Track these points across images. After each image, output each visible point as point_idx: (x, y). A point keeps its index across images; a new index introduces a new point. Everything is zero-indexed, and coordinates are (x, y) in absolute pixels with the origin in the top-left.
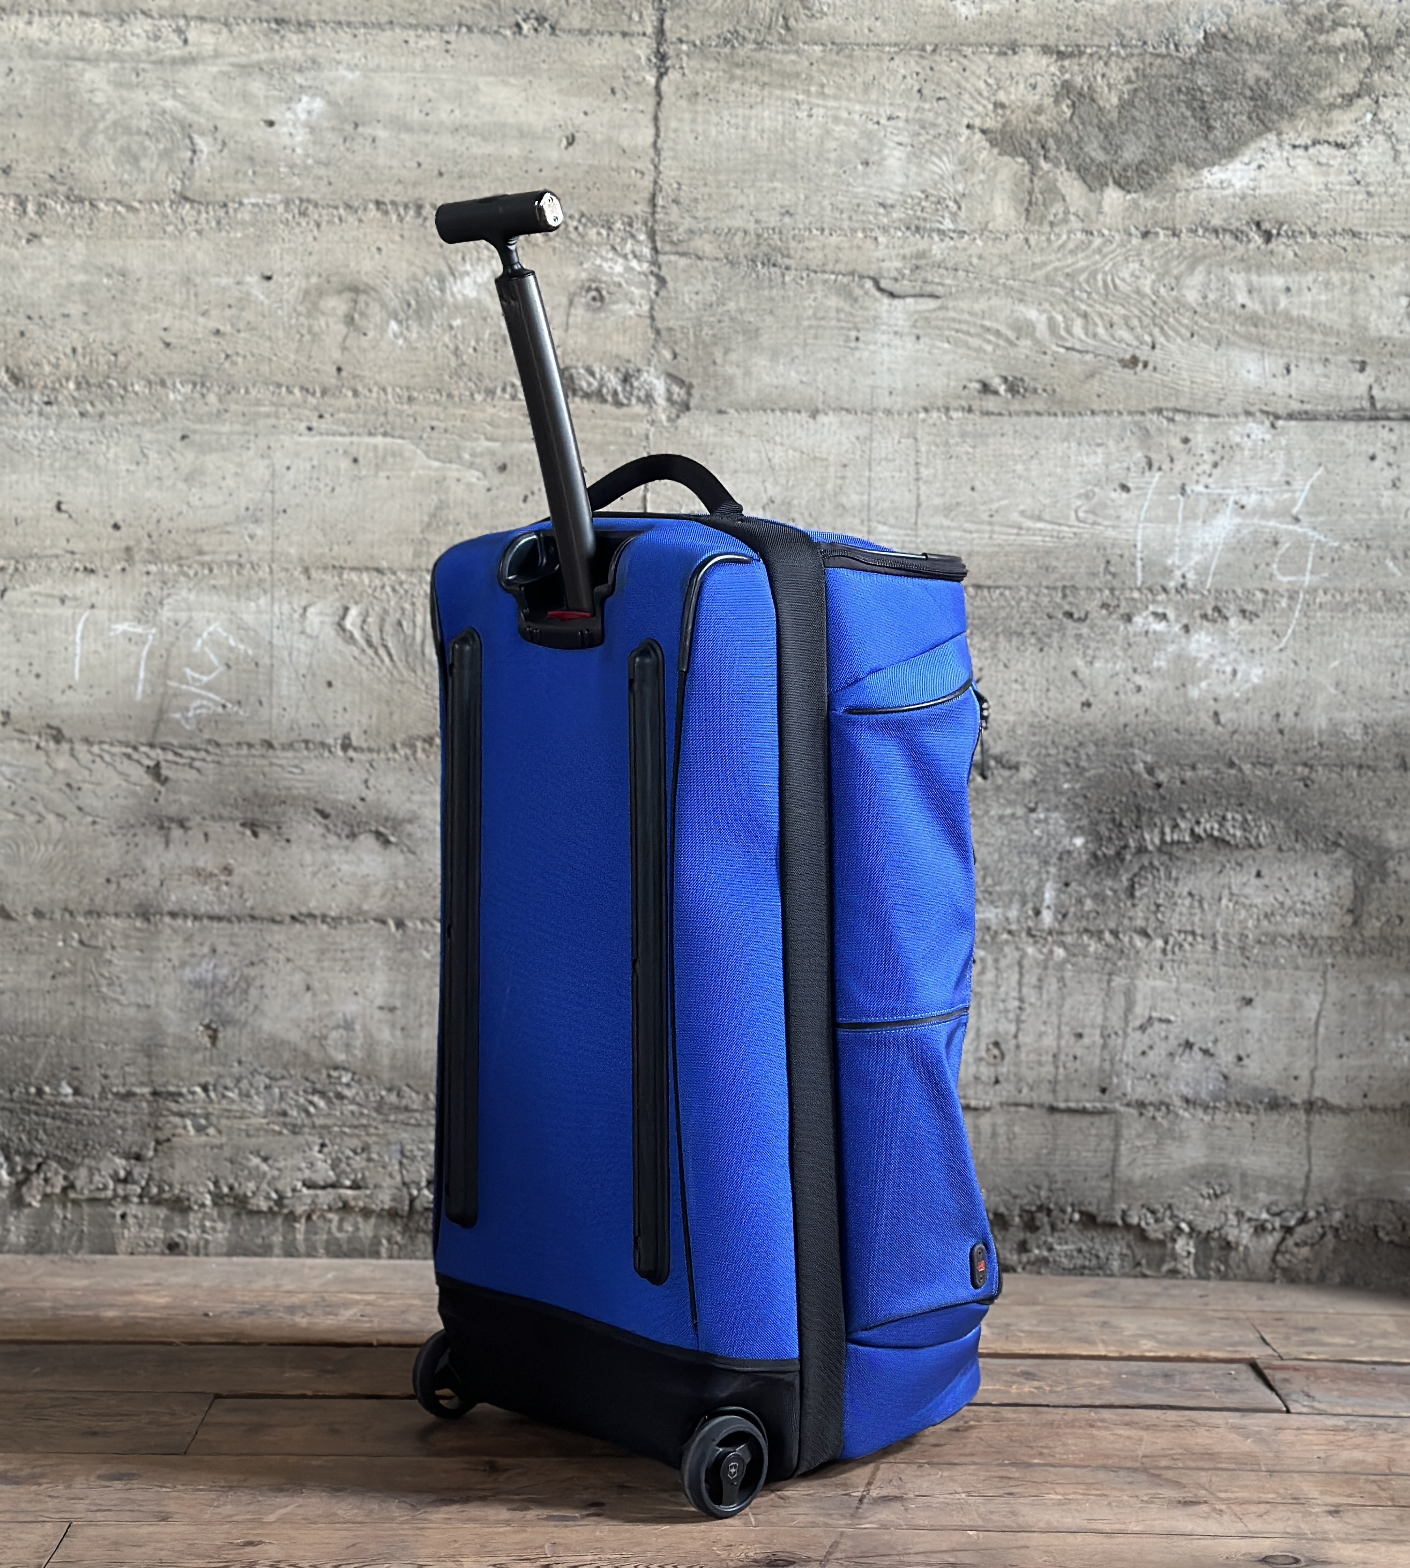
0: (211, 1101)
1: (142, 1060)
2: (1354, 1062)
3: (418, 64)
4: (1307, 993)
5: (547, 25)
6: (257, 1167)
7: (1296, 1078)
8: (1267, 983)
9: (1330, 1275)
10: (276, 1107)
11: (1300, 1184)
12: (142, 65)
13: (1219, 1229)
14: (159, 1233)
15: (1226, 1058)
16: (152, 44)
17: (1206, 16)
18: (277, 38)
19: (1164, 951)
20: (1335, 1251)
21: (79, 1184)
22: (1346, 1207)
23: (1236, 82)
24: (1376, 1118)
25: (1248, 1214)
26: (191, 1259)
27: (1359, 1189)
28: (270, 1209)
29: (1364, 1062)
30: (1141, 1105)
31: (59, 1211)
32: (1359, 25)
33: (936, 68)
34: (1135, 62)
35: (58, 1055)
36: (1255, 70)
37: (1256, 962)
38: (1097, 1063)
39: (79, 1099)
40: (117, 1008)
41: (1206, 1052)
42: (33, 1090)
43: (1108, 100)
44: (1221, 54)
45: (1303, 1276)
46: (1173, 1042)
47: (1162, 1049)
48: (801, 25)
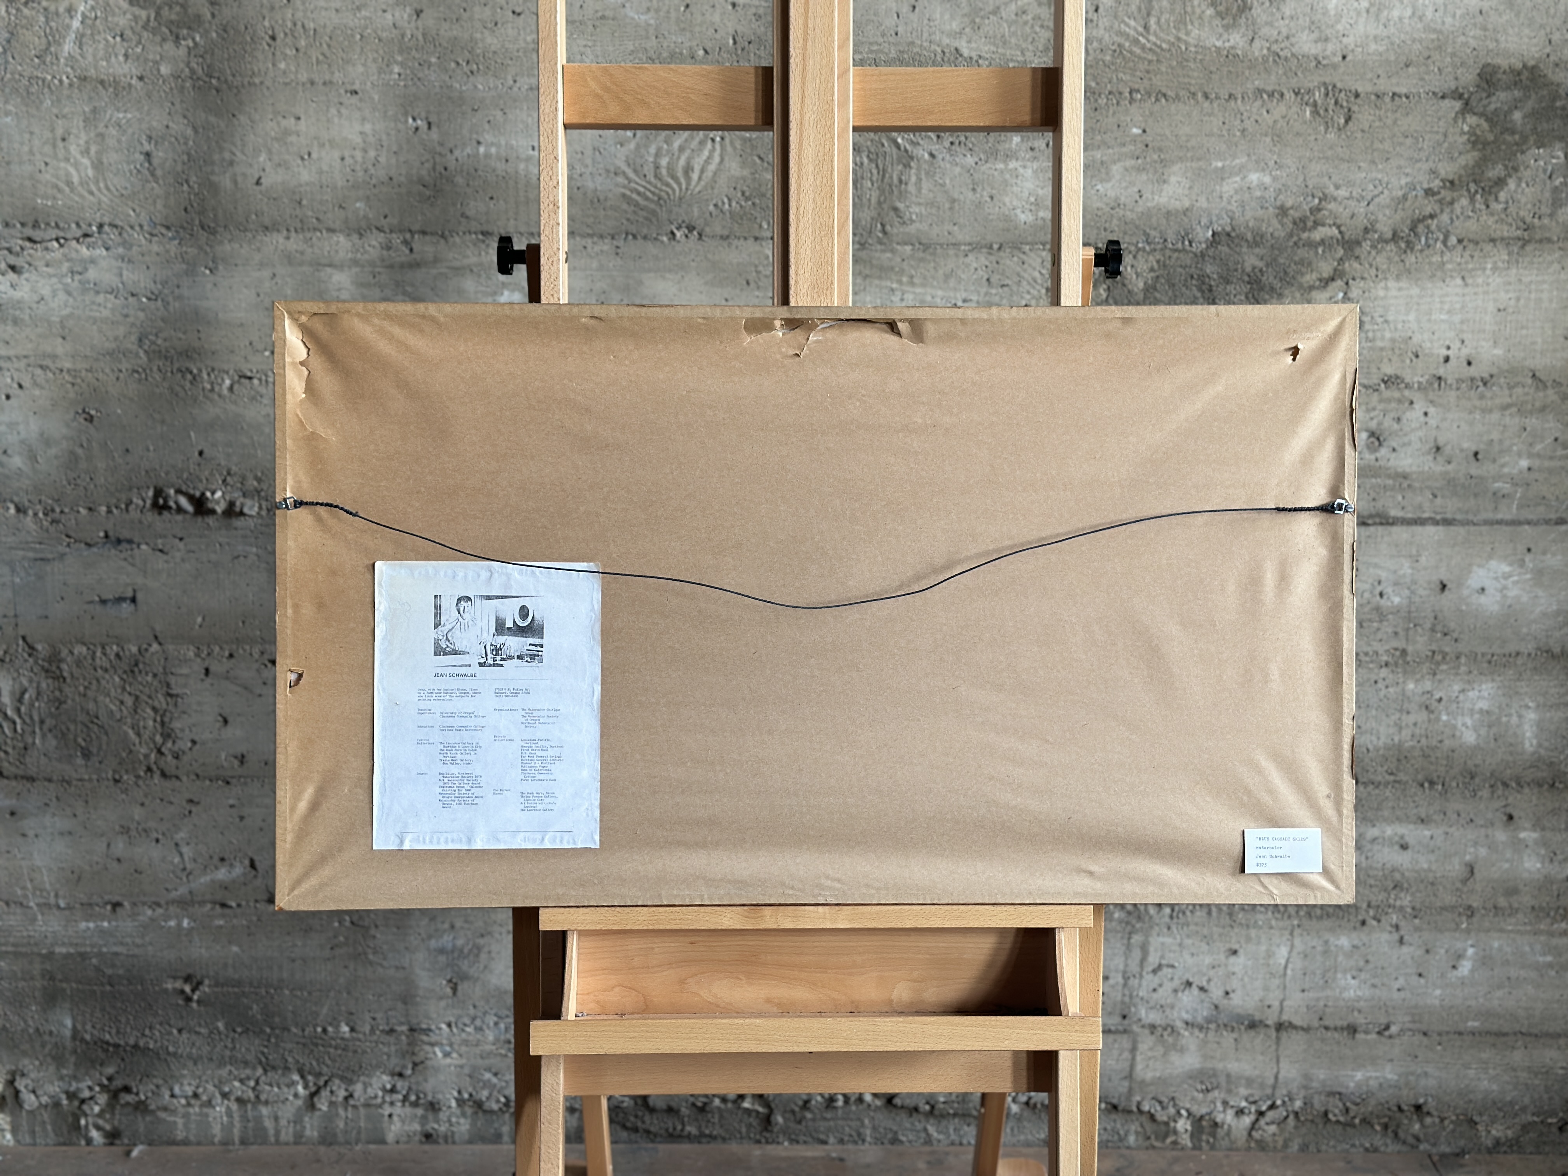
0: (454, 1034)
1: (400, 1005)
2: (1311, 994)
3: (595, 265)
4: (1278, 946)
5: (695, 233)
6: (489, 1081)
7: (1269, 1007)
8: (1248, 939)
9: (1290, 1144)
10: (502, 1037)
11: (1271, 1081)
12: (377, 270)
13: (1208, 1114)
14: (417, 1127)
15: (1217, 993)
16: (385, 253)
17: (1214, 219)
18: (483, 246)
19: (1171, 917)
20: (1296, 1127)
21: (356, 1095)
22: (1305, 1098)
23: (1236, 270)
24: (1329, 1034)
25: (1232, 1103)
26: (442, 1147)
27: (1315, 1084)
28: (500, 1109)
29: (1321, 994)
30: (1153, 1027)
31: (341, 1112)
32: (1334, 224)
33: (1002, 262)
34: (1158, 256)
35: (338, 1004)
36: (1251, 260)
37: (1241, 924)
38: (1119, 998)
39: (354, 1035)
40: (380, 970)
41: (1202, 989)
42: (319, 1029)
43: (1136, 285)
44: (1224, 249)
45: (1271, 1145)
46: (1176, 983)
47: (1168, 986)
48: (895, 231)
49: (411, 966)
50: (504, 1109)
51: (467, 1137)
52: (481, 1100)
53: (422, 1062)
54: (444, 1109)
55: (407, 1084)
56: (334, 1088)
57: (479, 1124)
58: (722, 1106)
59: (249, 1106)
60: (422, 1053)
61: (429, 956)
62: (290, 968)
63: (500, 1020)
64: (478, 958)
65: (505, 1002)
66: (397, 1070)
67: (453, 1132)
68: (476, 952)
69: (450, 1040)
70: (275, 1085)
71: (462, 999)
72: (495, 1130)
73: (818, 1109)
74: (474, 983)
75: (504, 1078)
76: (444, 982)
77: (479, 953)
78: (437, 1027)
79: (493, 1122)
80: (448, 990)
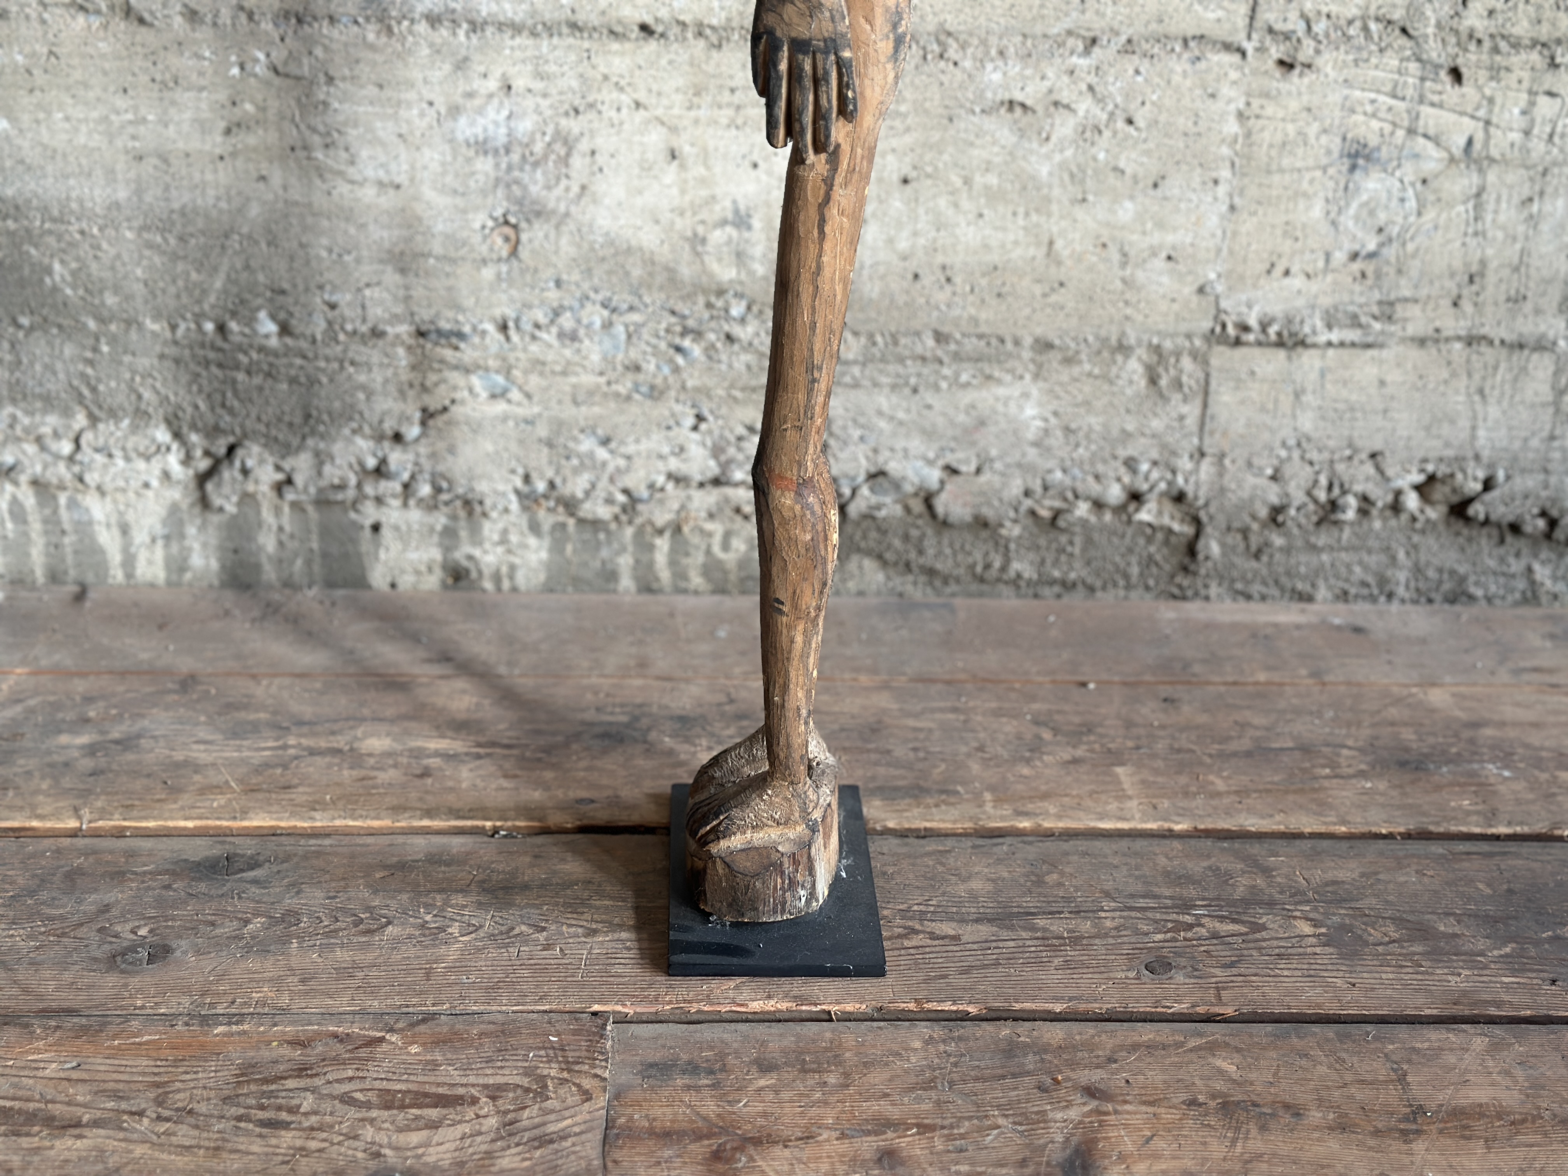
0: (514, 349)
1: (391, 277)
6: (592, 454)
10: (620, 356)
14: (434, 554)
21: (299, 479)
28: (616, 518)
31: (268, 516)
35: (247, 267)
39: (289, 341)
40: (343, 188)
42: (209, 327)
49: (412, 180)
50: (624, 518)
51: (542, 577)
52: (573, 497)
53: (445, 409)
54: (494, 514)
55: (411, 457)
56: (250, 463)
57: (569, 548)
58: (1093, 519)
59: (63, 499)
60: (442, 389)
61: (455, 158)
62: (132, 175)
63: (615, 317)
64: (567, 165)
65: (627, 274)
66: (389, 426)
67: (513, 568)
68: (563, 152)
69: (504, 360)
70: (118, 453)
71: (531, 264)
72: (604, 563)
73: (1299, 526)
74: (558, 227)
75: (623, 450)
76: (490, 223)
77: (568, 155)
78: (474, 329)
79: (598, 545)
80: (499, 241)
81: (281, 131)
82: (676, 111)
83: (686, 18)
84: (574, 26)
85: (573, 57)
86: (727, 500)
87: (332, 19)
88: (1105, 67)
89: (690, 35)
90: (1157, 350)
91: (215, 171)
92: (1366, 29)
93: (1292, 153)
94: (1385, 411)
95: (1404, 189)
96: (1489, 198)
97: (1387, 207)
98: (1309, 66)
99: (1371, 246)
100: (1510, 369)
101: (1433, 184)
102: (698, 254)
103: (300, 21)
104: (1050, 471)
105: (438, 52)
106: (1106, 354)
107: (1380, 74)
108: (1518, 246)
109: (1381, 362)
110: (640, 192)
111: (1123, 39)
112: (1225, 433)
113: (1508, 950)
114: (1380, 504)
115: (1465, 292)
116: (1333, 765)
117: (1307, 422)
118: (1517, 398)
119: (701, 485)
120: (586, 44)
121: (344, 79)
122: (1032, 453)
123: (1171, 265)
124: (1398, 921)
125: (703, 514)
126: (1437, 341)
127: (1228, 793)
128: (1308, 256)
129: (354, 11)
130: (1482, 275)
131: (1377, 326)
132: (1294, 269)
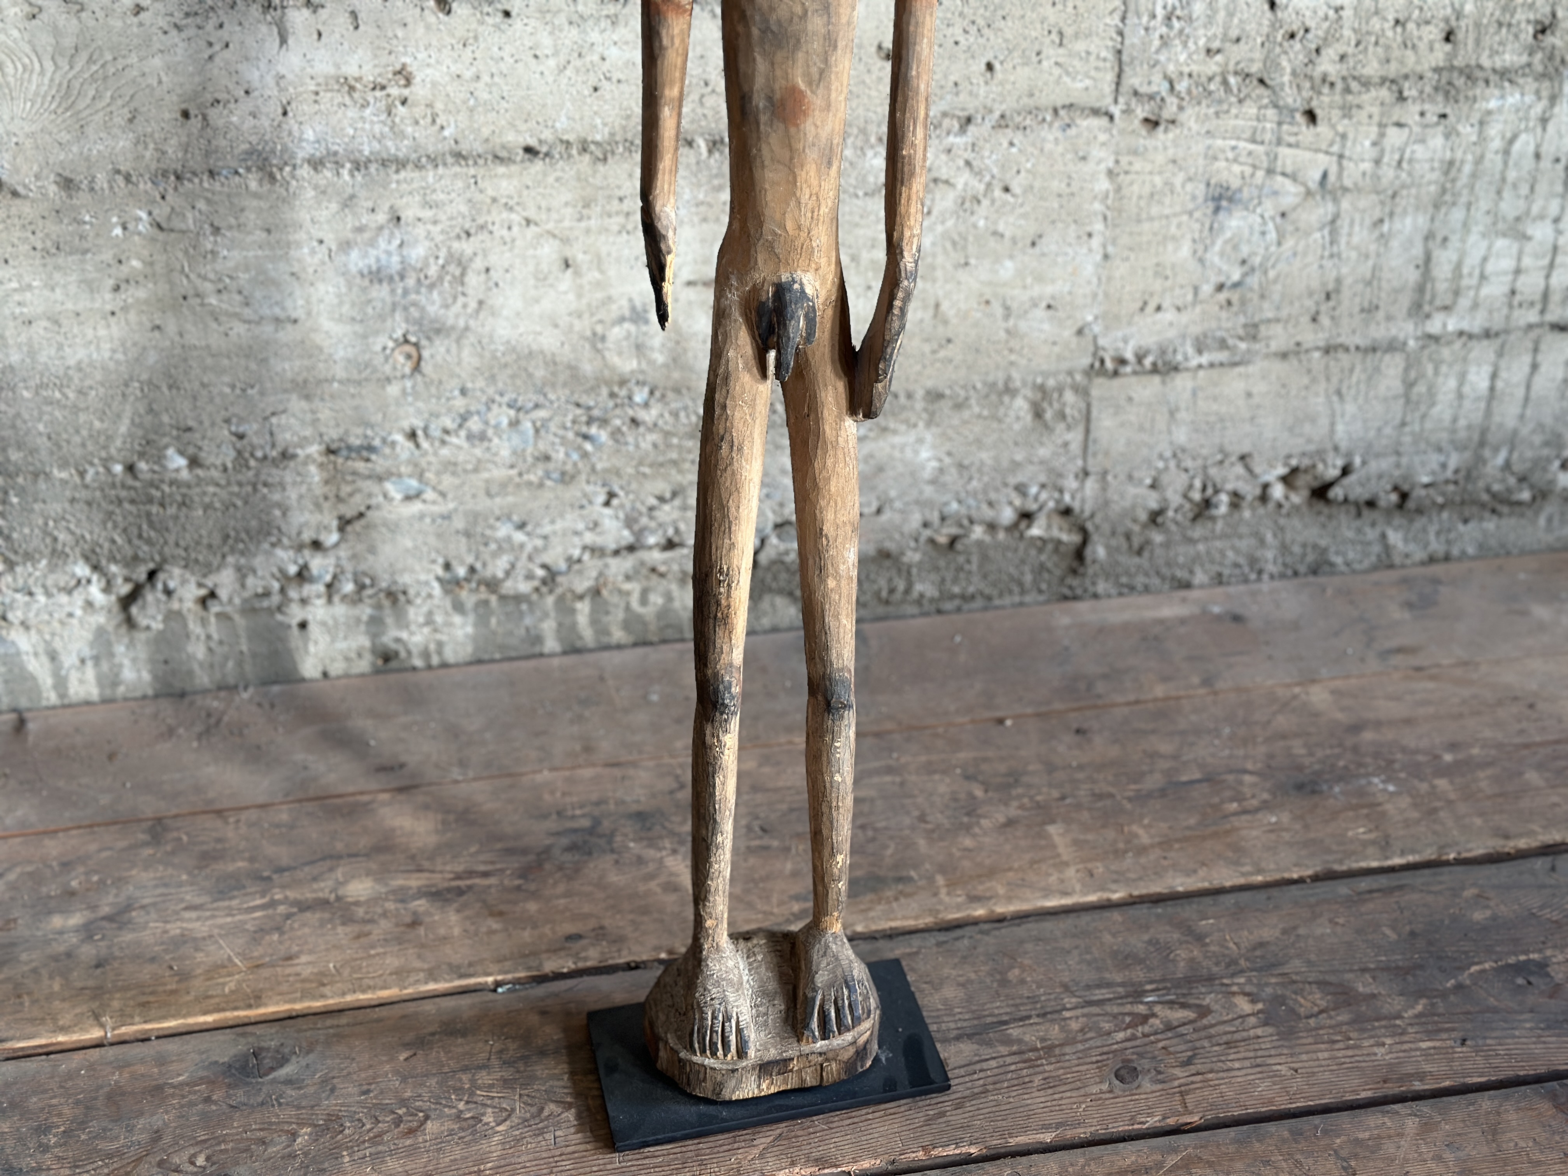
49: (309, 314)
50: (544, 590)
51: (469, 649)
52: (494, 577)
53: (361, 515)
54: (419, 601)
55: (331, 560)
56: (172, 584)
57: (493, 621)
58: (987, 539)
60: (357, 498)
61: (350, 289)
62: (23, 338)
63: (521, 415)
64: (462, 284)
65: (530, 376)
66: (307, 536)
67: (440, 645)
68: (458, 272)
69: (416, 465)
70: (38, 591)
71: (435, 376)
72: (528, 630)
73: (1177, 523)
74: (458, 341)
75: (539, 531)
76: (391, 344)
77: (463, 274)
78: (384, 441)
79: (521, 614)
80: (401, 359)
81: (171, 282)
82: (567, 223)
83: (571, 137)
84: (459, 156)
85: (460, 184)
86: (642, 563)
87: (212, 174)
88: (981, 143)
89: (574, 152)
90: (1042, 388)
91: (108, 326)
92: (1225, 83)
93: (1160, 202)
94: (1252, 419)
95: (1264, 223)
96: (1344, 224)
97: (1249, 241)
98: (1173, 122)
99: (1236, 276)
100: (1364, 370)
101: (1292, 216)
102: (598, 351)
103: (178, 178)
104: (946, 504)
105: (324, 192)
106: (994, 397)
107: (1240, 122)
108: (1370, 263)
109: (1247, 376)
110: (537, 301)
111: (997, 114)
112: (1107, 454)
113: (1419, 1008)
114: (1249, 498)
115: (1324, 308)
116: (1239, 798)
117: (1181, 436)
118: (1372, 394)
119: (616, 553)
120: (472, 171)
121: (230, 228)
122: (929, 491)
123: (1051, 313)
124: (1322, 984)
125: (620, 578)
126: (1297, 353)
127: (1152, 846)
128: (1177, 291)
129: (234, 164)
130: (1338, 291)
131: (1243, 346)
132: (1166, 304)
